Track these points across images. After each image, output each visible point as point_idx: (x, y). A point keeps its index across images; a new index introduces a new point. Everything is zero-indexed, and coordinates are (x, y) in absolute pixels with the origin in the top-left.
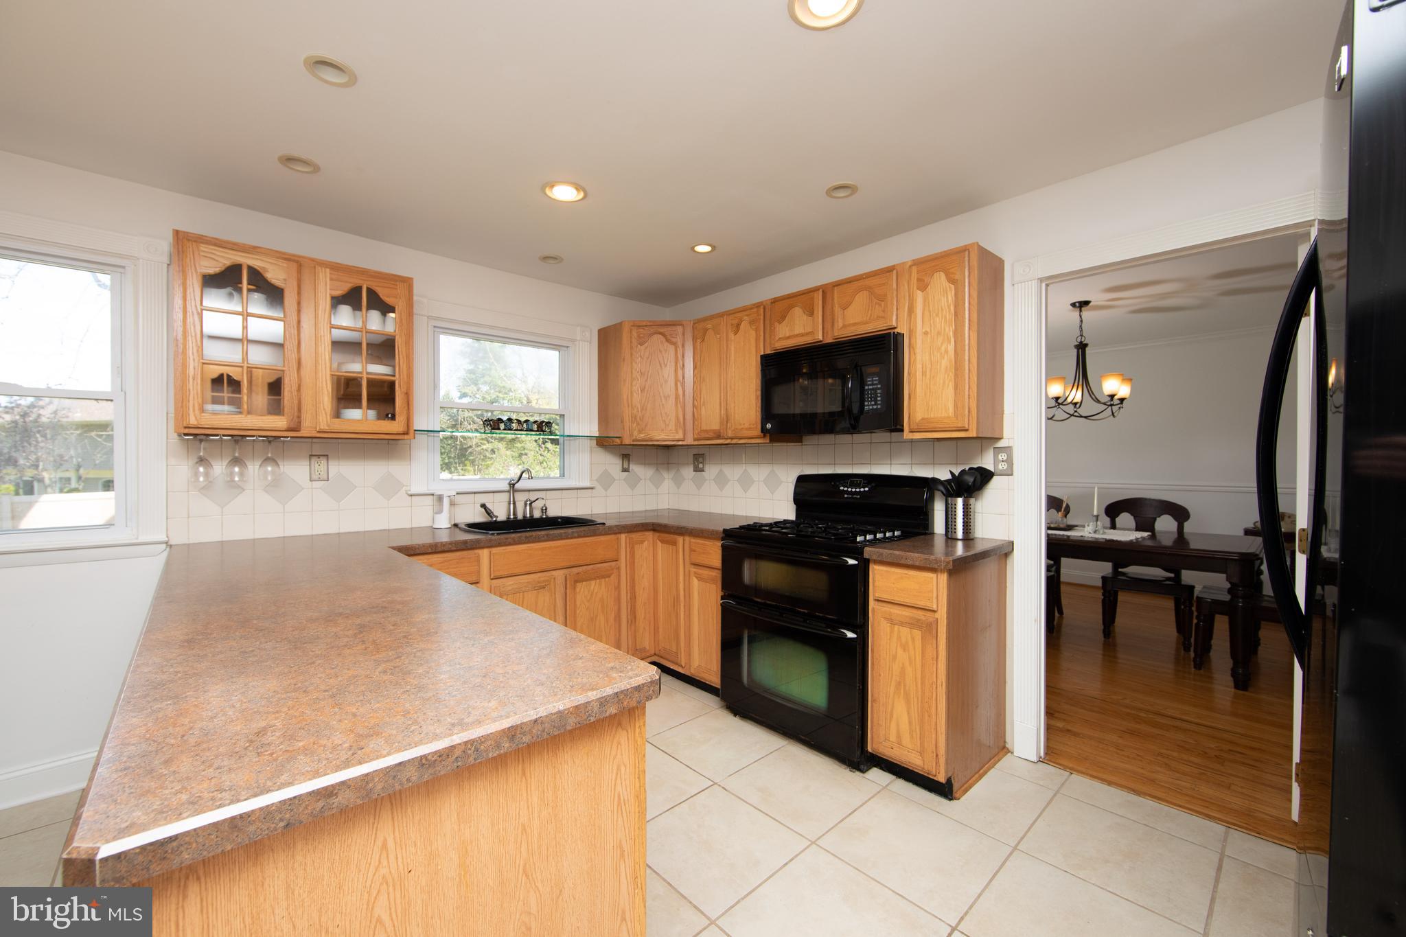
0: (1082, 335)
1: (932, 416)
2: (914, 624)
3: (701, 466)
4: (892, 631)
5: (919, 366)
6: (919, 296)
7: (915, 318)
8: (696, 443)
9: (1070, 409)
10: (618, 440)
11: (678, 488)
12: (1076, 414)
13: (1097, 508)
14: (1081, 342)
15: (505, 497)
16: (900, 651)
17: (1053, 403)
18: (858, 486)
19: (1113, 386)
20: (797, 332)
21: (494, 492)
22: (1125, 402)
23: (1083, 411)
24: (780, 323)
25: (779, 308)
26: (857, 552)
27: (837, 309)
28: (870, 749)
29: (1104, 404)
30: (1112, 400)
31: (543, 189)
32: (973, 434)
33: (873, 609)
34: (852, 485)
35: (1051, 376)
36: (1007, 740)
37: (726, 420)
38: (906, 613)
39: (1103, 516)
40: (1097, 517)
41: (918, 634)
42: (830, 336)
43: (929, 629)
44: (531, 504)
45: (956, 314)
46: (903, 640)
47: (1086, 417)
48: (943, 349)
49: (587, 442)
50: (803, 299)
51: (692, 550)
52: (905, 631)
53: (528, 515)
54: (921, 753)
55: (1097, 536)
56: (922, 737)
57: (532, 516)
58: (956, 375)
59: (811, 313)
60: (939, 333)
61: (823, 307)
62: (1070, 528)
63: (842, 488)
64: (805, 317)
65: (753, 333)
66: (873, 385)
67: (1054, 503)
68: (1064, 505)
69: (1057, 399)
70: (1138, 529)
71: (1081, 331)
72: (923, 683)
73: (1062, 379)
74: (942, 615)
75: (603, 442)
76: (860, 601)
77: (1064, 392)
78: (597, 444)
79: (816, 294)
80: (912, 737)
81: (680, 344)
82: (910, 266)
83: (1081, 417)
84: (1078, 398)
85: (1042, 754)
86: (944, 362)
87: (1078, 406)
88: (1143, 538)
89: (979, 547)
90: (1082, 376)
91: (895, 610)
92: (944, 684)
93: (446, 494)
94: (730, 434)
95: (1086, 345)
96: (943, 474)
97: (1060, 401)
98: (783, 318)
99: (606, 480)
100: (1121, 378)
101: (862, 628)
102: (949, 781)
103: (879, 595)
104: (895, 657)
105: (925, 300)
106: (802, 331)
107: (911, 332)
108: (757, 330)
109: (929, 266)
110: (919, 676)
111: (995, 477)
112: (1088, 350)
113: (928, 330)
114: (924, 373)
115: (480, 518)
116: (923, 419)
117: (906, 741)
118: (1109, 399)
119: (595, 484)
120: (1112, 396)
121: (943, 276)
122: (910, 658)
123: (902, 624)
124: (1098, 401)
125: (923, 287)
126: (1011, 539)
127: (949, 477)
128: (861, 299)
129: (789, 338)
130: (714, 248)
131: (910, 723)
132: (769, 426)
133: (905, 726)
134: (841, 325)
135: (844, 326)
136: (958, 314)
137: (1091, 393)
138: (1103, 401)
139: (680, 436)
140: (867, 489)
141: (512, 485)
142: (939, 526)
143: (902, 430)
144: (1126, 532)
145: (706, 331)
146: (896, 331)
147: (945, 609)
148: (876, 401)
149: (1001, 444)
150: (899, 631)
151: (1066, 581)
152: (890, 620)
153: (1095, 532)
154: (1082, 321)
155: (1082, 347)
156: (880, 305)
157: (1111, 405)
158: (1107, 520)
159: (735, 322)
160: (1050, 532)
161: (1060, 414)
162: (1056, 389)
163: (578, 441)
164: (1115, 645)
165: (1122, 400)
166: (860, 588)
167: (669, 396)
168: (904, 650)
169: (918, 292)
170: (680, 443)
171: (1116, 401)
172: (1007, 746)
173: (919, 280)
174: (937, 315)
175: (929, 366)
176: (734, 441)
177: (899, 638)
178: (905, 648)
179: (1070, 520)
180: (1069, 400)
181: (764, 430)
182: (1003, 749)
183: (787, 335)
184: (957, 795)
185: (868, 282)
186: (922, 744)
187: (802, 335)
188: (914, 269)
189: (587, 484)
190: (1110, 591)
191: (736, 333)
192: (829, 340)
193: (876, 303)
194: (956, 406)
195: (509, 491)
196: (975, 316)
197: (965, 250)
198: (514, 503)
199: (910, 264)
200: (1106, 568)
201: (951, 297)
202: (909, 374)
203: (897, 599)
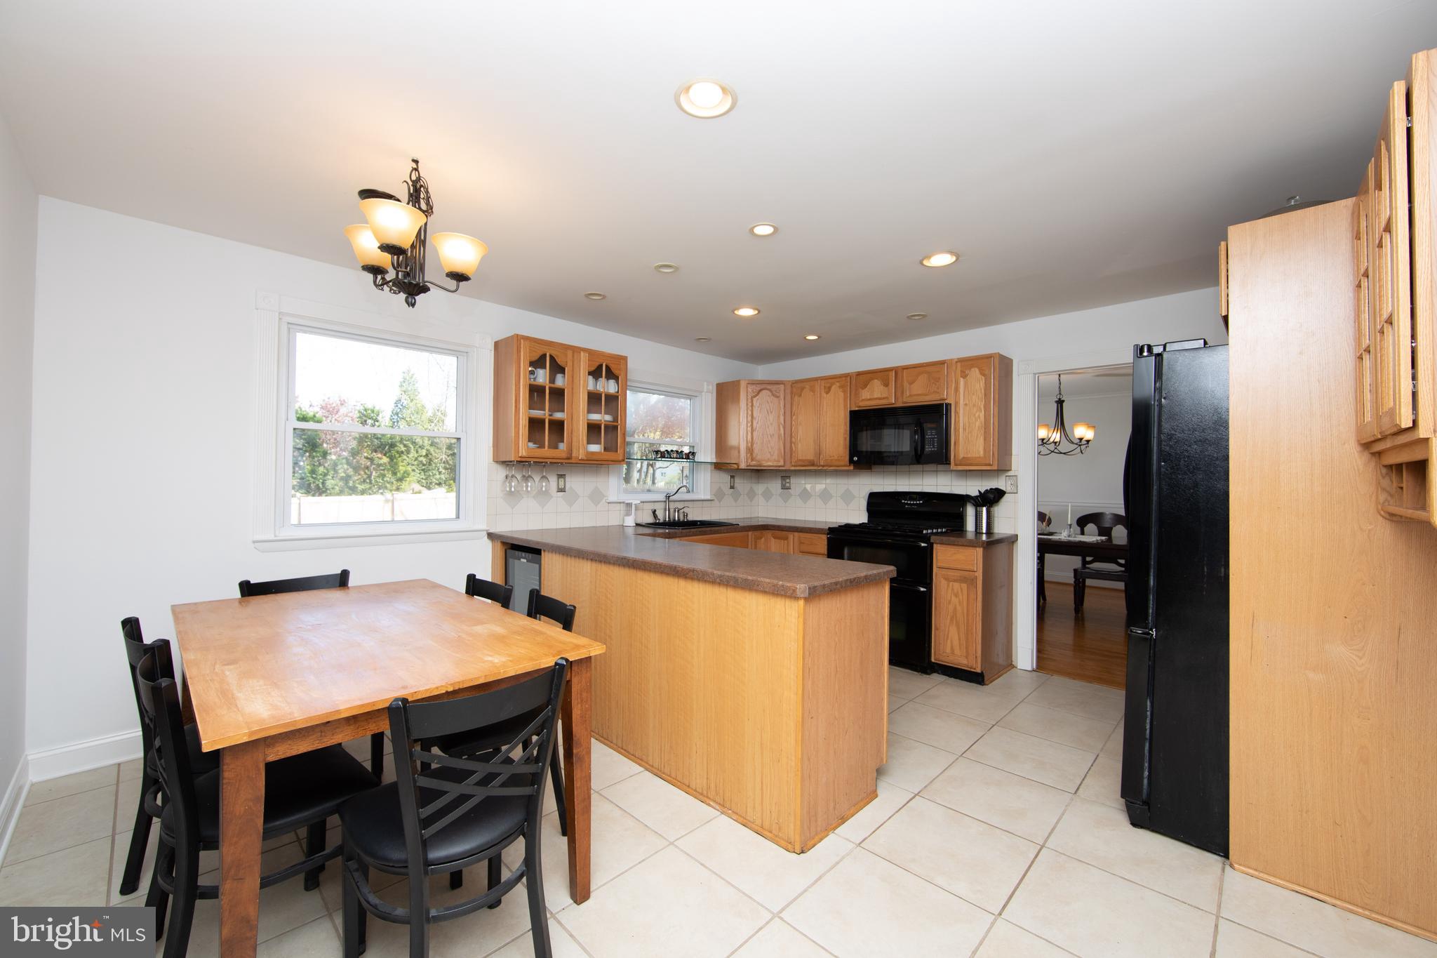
0: (1060, 394)
1: (969, 456)
2: (962, 580)
3: (788, 485)
4: (948, 586)
5: (961, 425)
6: (962, 381)
7: (959, 394)
8: (793, 468)
9: (1052, 447)
10: (736, 466)
11: (767, 501)
12: (1056, 451)
13: (1071, 519)
14: (1060, 399)
15: (663, 504)
16: (953, 598)
17: (1040, 443)
18: (915, 500)
19: (1082, 431)
20: (876, 396)
21: (654, 502)
22: (1090, 442)
23: (1061, 448)
24: (863, 389)
25: (864, 378)
26: (926, 539)
27: (906, 384)
28: (933, 660)
29: (1076, 444)
30: (1080, 442)
31: (733, 311)
32: (995, 468)
33: (936, 573)
34: (910, 500)
35: (1041, 423)
36: (1013, 660)
37: (819, 453)
38: (957, 574)
39: (1075, 525)
40: (1070, 525)
41: (964, 586)
42: (900, 400)
43: (971, 582)
44: (678, 511)
45: (985, 395)
46: (956, 591)
47: (1064, 453)
48: (977, 415)
49: (709, 466)
50: (882, 374)
51: (801, 543)
52: (956, 585)
53: (677, 519)
54: (967, 657)
55: (1070, 539)
56: (967, 648)
57: (679, 519)
58: (985, 432)
59: (886, 385)
60: (974, 405)
61: (895, 382)
62: (1051, 534)
63: (903, 501)
64: (882, 387)
65: (842, 394)
66: (931, 435)
67: (1042, 517)
68: (1047, 517)
69: (1043, 440)
70: (1100, 535)
71: (1060, 391)
72: (968, 615)
73: (1047, 426)
74: (979, 574)
75: (718, 466)
76: (928, 568)
77: (1048, 435)
78: (715, 468)
79: (890, 374)
80: (960, 648)
81: (782, 397)
82: (957, 362)
83: (1061, 453)
84: (1058, 439)
85: (1035, 667)
86: (978, 424)
87: (1057, 444)
88: (1102, 541)
89: (996, 537)
90: (1060, 423)
91: (950, 573)
92: (981, 615)
93: (634, 502)
94: (822, 463)
95: (1063, 401)
96: (974, 493)
97: (1045, 441)
98: (865, 386)
99: (719, 495)
100: (1086, 426)
101: (929, 585)
102: (982, 672)
103: (939, 565)
104: (950, 602)
105: (966, 384)
106: (879, 396)
107: (957, 403)
108: (844, 392)
109: (968, 363)
110: (965, 611)
111: (1006, 495)
112: (1064, 404)
113: (968, 403)
114: (964, 429)
115: (650, 520)
116: (964, 458)
117: (957, 652)
118: (1078, 441)
119: (713, 498)
120: (1081, 439)
121: (977, 370)
122: (959, 602)
123: (955, 581)
124: (1073, 443)
125: (964, 376)
126: (1016, 533)
127: (977, 494)
128: (922, 380)
129: (870, 400)
130: (819, 337)
131: (959, 639)
132: (855, 459)
133: (956, 643)
134: (908, 394)
135: (910, 395)
136: (986, 395)
137: (1066, 436)
138: (1075, 442)
139: (781, 463)
140: (921, 502)
141: (668, 497)
142: (970, 525)
143: (950, 464)
144: (1091, 536)
145: (803, 389)
146: (946, 402)
147: (981, 571)
148: (933, 445)
149: (1010, 473)
150: (953, 586)
151: (1049, 580)
152: (947, 579)
153: (1069, 536)
154: (1060, 384)
155: (1060, 403)
156: (936, 384)
157: (1080, 445)
158: (1079, 529)
159: (828, 385)
160: (1040, 536)
161: (1044, 450)
162: (1043, 433)
163: (703, 465)
164: (1083, 619)
165: (1088, 441)
166: (929, 561)
167: (773, 435)
168: (956, 596)
169: (962, 379)
170: (781, 468)
171: (1083, 442)
172: (1013, 663)
173: (962, 372)
174: (973, 394)
175: (967, 425)
176: (825, 468)
177: (953, 589)
178: (956, 595)
179: (1051, 529)
180: (1052, 440)
181: (851, 461)
182: (1010, 666)
183: (868, 398)
184: (987, 683)
185: (928, 369)
186: (967, 652)
187: (880, 399)
188: (959, 364)
189: (708, 497)
190: (1080, 577)
191: (827, 393)
192: (899, 404)
193: (933, 383)
194: (985, 450)
195: (665, 502)
196: (997, 396)
197: (991, 357)
198: (669, 510)
199: (956, 360)
200: (1076, 561)
201: (982, 384)
202: (955, 428)
203: (952, 566)
